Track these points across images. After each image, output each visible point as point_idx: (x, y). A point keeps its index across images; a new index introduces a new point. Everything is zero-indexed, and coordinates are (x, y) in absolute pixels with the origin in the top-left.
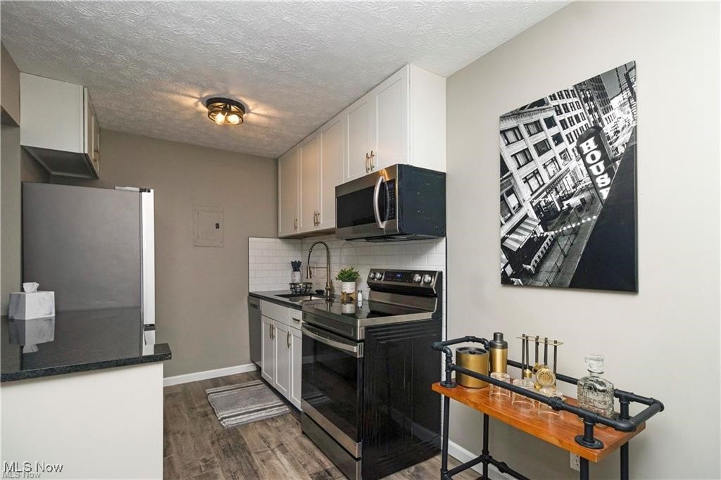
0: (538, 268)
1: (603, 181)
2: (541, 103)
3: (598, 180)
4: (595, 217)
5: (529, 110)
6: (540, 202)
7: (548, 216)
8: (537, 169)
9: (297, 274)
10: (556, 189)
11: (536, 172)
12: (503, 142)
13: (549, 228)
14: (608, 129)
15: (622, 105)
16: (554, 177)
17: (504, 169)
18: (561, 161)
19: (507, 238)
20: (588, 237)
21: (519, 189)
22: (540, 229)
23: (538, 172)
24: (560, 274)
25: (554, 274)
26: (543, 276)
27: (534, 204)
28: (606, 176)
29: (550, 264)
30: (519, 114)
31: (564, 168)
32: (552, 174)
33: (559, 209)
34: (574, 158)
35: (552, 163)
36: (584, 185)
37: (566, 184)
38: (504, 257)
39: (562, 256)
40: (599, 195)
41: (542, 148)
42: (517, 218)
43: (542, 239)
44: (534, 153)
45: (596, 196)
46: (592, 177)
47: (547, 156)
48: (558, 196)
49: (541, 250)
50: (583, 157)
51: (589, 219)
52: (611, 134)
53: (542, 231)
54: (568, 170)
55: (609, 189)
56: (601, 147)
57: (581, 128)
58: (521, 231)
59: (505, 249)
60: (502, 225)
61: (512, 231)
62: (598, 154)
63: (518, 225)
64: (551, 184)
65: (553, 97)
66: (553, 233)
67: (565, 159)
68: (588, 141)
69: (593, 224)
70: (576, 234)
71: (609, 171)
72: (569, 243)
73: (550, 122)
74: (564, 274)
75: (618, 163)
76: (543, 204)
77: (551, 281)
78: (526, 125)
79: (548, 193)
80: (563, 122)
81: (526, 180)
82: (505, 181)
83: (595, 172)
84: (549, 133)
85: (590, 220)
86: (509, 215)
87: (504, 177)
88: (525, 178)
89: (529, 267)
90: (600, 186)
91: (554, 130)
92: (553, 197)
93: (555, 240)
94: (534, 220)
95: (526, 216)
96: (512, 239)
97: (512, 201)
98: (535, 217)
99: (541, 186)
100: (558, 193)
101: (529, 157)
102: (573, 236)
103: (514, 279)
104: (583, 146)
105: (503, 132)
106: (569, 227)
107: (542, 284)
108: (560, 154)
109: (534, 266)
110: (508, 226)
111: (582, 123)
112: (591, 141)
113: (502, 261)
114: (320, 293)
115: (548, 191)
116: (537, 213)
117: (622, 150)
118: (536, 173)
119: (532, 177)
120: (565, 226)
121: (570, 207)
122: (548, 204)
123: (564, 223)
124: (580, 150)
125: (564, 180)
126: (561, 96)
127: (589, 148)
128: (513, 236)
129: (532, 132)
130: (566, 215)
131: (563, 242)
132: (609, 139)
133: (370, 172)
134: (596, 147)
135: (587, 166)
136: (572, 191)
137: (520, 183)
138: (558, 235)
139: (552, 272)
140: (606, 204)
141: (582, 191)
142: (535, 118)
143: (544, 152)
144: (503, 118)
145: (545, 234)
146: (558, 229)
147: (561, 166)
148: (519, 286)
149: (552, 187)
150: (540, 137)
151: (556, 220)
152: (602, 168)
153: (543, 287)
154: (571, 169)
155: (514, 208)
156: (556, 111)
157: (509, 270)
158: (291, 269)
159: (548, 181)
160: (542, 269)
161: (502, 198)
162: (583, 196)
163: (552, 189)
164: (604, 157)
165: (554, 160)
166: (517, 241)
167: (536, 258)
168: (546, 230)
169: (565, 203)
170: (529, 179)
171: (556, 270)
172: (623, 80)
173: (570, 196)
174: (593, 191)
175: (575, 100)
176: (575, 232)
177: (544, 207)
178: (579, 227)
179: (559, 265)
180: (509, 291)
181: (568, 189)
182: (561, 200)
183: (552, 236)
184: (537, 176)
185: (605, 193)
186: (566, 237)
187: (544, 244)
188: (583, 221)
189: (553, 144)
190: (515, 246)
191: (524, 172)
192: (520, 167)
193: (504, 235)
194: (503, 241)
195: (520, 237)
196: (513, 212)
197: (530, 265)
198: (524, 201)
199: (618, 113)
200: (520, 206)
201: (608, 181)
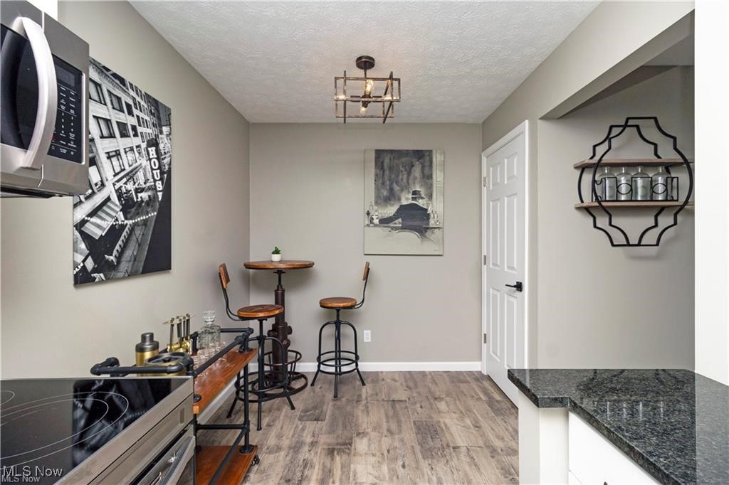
0: (119, 258)
1: (159, 186)
2: (123, 81)
3: (157, 184)
4: (155, 213)
5: (112, 77)
6: (121, 187)
7: (127, 204)
10: (133, 179)
11: (117, 153)
13: (129, 216)
14: (161, 147)
15: (167, 136)
16: (132, 167)
18: (137, 154)
19: (87, 221)
20: (152, 229)
21: (101, 163)
22: (121, 216)
23: (120, 154)
24: (136, 262)
25: (132, 263)
26: (125, 266)
27: (116, 187)
28: (160, 182)
29: (129, 253)
30: (102, 71)
31: (138, 162)
32: (130, 162)
33: (135, 200)
34: (144, 157)
35: (131, 152)
36: (150, 184)
37: (140, 177)
38: (83, 246)
39: (137, 245)
40: (158, 197)
41: (123, 130)
42: (98, 199)
43: (123, 227)
44: (116, 130)
45: (156, 196)
47: (127, 142)
48: (135, 187)
50: (150, 160)
53: (123, 219)
54: (141, 166)
55: (162, 193)
56: (158, 158)
57: (149, 134)
58: (103, 215)
59: (86, 237)
61: (94, 213)
62: (157, 164)
63: (100, 208)
64: (132, 171)
65: (131, 86)
66: (131, 222)
67: (139, 153)
68: (152, 148)
69: (154, 218)
70: (146, 226)
71: (162, 180)
72: (142, 233)
73: (129, 110)
74: (138, 262)
75: (165, 176)
76: (123, 190)
77: (129, 270)
78: (109, 92)
79: (127, 180)
80: (138, 119)
81: (109, 157)
83: (156, 176)
84: (129, 120)
85: (153, 215)
86: (90, 191)
88: (108, 153)
89: (112, 258)
90: (158, 189)
91: (132, 121)
92: (130, 186)
93: (132, 229)
94: (116, 205)
95: (108, 199)
96: (94, 224)
97: (94, 175)
98: (117, 203)
99: (122, 170)
100: (135, 183)
101: (112, 131)
102: (144, 227)
103: (95, 275)
104: (149, 149)
106: (142, 218)
107: (122, 275)
108: (136, 147)
109: (115, 256)
110: (88, 206)
111: (149, 131)
113: (75, 250)
115: (127, 178)
116: (120, 196)
117: (166, 168)
118: (117, 155)
119: (114, 156)
120: (139, 217)
121: (142, 200)
122: (127, 191)
123: (138, 214)
124: (148, 153)
125: (139, 173)
127: (153, 155)
128: (94, 220)
130: (139, 207)
131: (138, 232)
132: (162, 154)
134: (156, 157)
135: (152, 170)
136: (144, 186)
137: (103, 157)
138: (136, 224)
139: (130, 261)
140: (160, 205)
141: (149, 188)
142: (117, 93)
143: (125, 136)
145: (126, 222)
146: (134, 219)
147: (137, 159)
148: (101, 281)
149: (131, 176)
150: (121, 117)
151: (133, 210)
152: (159, 176)
153: (123, 278)
154: (143, 165)
155: (96, 184)
156: (134, 103)
157: (90, 264)
159: (127, 168)
160: (123, 259)
162: (149, 193)
164: (160, 168)
165: (132, 149)
166: (99, 226)
167: (117, 247)
168: (126, 218)
169: (140, 195)
170: (112, 156)
171: (133, 259)
172: (167, 117)
173: (142, 190)
174: (155, 192)
175: (145, 105)
176: (145, 224)
177: (125, 193)
178: (147, 219)
179: (135, 254)
180: (89, 292)
181: (141, 183)
182: (136, 192)
183: (130, 225)
184: (119, 157)
185: (160, 196)
186: (140, 228)
187: (124, 233)
188: (150, 215)
189: (131, 133)
190: (97, 233)
191: (107, 146)
192: (102, 137)
193: (84, 216)
194: (80, 226)
195: (103, 222)
196: (95, 188)
197: (112, 255)
198: (107, 180)
199: (165, 139)
200: (102, 185)
201: (161, 187)
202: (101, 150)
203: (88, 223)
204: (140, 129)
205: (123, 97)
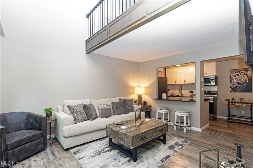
2: (238, 69)
3: (247, 80)
4: (246, 84)
6: (237, 82)
7: (239, 84)
12: (230, 73)
14: (248, 74)
17: (231, 77)
26: (238, 91)
29: (239, 89)
30: (234, 70)
41: (238, 75)
42: (233, 84)
43: (238, 86)
44: (236, 75)
46: (246, 80)
47: (239, 76)
50: (245, 77)
54: (242, 78)
60: (230, 84)
61: (232, 85)
62: (247, 77)
63: (234, 84)
65: (240, 69)
69: (245, 86)
73: (239, 72)
74: (241, 91)
78: (235, 72)
80: (241, 73)
81: (235, 79)
91: (240, 73)
93: (240, 87)
95: (235, 83)
97: (232, 81)
104: (245, 76)
105: (231, 72)
111: (244, 73)
112: (246, 75)
113: (230, 89)
117: (250, 77)
118: (237, 78)
122: (239, 82)
123: (242, 85)
124: (244, 76)
126: (241, 69)
130: (242, 84)
131: (241, 87)
135: (245, 78)
137: (234, 79)
140: (248, 83)
141: (244, 81)
142: (237, 71)
144: (230, 70)
149: (240, 80)
150: (237, 74)
157: (232, 90)
159: (239, 79)
161: (230, 81)
164: (248, 77)
165: (240, 77)
166: (233, 87)
168: (238, 85)
173: (243, 81)
174: (246, 81)
175: (243, 70)
176: (243, 86)
179: (241, 89)
180: (231, 93)
182: (241, 82)
185: (248, 82)
189: (240, 75)
192: (234, 77)
194: (230, 86)
197: (236, 90)
199: (250, 73)
200: (234, 82)
201: (248, 80)
202: (234, 78)
204: (242, 74)
205: (238, 71)
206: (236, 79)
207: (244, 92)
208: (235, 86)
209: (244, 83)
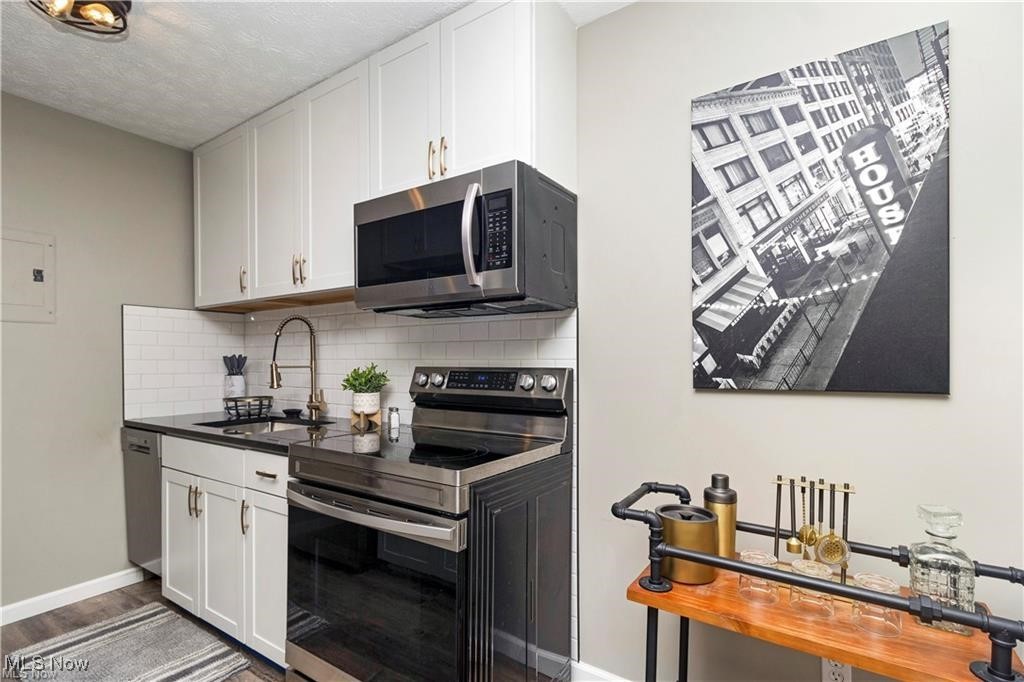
0: (767, 360)
1: (891, 214)
2: (775, 79)
3: (882, 214)
4: (875, 274)
5: (751, 91)
6: (771, 247)
7: (785, 272)
8: (766, 193)
9: (238, 380)
10: (802, 227)
11: (763, 197)
12: (698, 145)
13: (789, 292)
14: (901, 130)
15: (926, 93)
16: (799, 207)
17: (699, 189)
18: (812, 181)
19: (706, 309)
20: (862, 306)
21: (730, 226)
22: (771, 295)
23: (768, 198)
24: (810, 368)
25: (797, 370)
26: (776, 373)
27: (759, 252)
28: (896, 206)
29: (789, 352)
30: (730, 98)
31: (817, 193)
32: (794, 202)
33: (808, 260)
34: (837, 176)
35: (796, 184)
36: (855, 221)
37: (821, 218)
38: (699, 341)
39: (814, 338)
40: (884, 239)
41: (776, 157)
42: (726, 274)
43: (775, 311)
44: (760, 165)
45: (877, 238)
46: (871, 208)
47: (787, 171)
48: (806, 239)
49: (772, 328)
50: (855, 175)
51: (864, 277)
52: (907, 138)
53: (776, 298)
54: (825, 196)
55: (901, 227)
56: (887, 158)
57: (851, 127)
58: (733, 297)
59: (701, 328)
60: (695, 286)
61: (717, 297)
62: (882, 172)
63: (727, 287)
64: (793, 218)
65: (797, 72)
66: (796, 300)
67: (820, 176)
68: (863, 149)
69: (871, 286)
70: (840, 302)
71: (902, 200)
72: (827, 317)
73: (792, 115)
74: (816, 368)
75: (918, 186)
76: (777, 251)
77: (791, 380)
78: (745, 118)
79: (786, 234)
80: (817, 116)
81: (744, 211)
82: (702, 211)
83: (876, 199)
84: (790, 133)
85: (867, 279)
86: (710, 269)
87: (700, 204)
88: (743, 207)
89: (750, 358)
90: (886, 222)
91: (800, 128)
92: (796, 241)
93: (799, 313)
94: (760, 279)
95: (744, 272)
96: (716, 312)
97: (716, 246)
98: (762, 274)
99: (773, 222)
100: (806, 233)
101: (750, 172)
102: (834, 306)
103: (719, 380)
104: (855, 156)
105: (698, 128)
106: (827, 290)
107: (773, 386)
108: (811, 168)
109: (758, 356)
110: (707, 290)
111: (854, 119)
112: (870, 149)
113: (694, 348)
114: (292, 415)
115: (786, 229)
116: (766, 267)
117: (925, 165)
118: (763, 200)
119: (755, 206)
120: (819, 288)
121: (828, 257)
122: (786, 251)
123: (817, 284)
124: (848, 164)
125: (818, 212)
126: (813, 71)
127: (865, 160)
128: (717, 306)
129: (756, 129)
130: (821, 271)
131: (815, 315)
132: (902, 145)
133: (437, 178)
134: (879, 158)
135: (862, 189)
136: (834, 230)
137: (733, 216)
138: (808, 303)
139: (793, 365)
140: (896, 253)
141: (852, 230)
142: (763, 106)
143: (780, 164)
144: (697, 103)
145: (782, 302)
146: (806, 294)
147: (813, 188)
148: (729, 390)
149: (795, 224)
150: (772, 139)
151: (802, 279)
152: (890, 195)
153: (777, 392)
154: (832, 193)
155: (720, 258)
156: (804, 96)
157: (709, 364)
158: (223, 369)
159: (786, 214)
160: (774, 361)
161: (696, 241)
162: (853, 239)
163: (794, 227)
164: (893, 176)
165: (799, 177)
166: (725, 314)
167: (763, 341)
168: (782, 294)
169: (820, 251)
170: (751, 208)
171: (801, 361)
172: (929, 51)
173: (829, 239)
174: (872, 231)
175: (839, 79)
176: (839, 298)
177: (779, 256)
178: (846, 291)
179: (807, 353)
180: (709, 399)
181: (825, 227)
182: (811, 246)
183: (794, 305)
184: (767, 204)
185: (894, 236)
186: (822, 308)
187: (780, 319)
188: (854, 281)
189: (797, 152)
190: (722, 324)
191: (741, 197)
192: (731, 188)
193: (700, 303)
194: (698, 314)
195: (733, 307)
196: (718, 264)
197: (751, 354)
198: (740, 246)
199: (919, 105)
200: (732, 255)
201: (899, 215)
202: (729, 206)
203: (706, 311)
205: (775, 104)
206: (759, 216)
207: (843, 383)
208: (746, 305)
209: (846, 260)
